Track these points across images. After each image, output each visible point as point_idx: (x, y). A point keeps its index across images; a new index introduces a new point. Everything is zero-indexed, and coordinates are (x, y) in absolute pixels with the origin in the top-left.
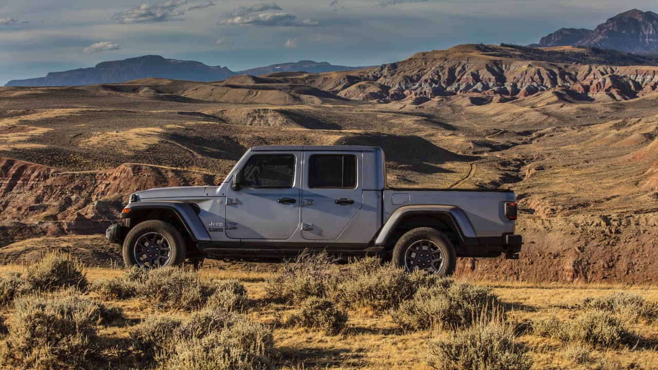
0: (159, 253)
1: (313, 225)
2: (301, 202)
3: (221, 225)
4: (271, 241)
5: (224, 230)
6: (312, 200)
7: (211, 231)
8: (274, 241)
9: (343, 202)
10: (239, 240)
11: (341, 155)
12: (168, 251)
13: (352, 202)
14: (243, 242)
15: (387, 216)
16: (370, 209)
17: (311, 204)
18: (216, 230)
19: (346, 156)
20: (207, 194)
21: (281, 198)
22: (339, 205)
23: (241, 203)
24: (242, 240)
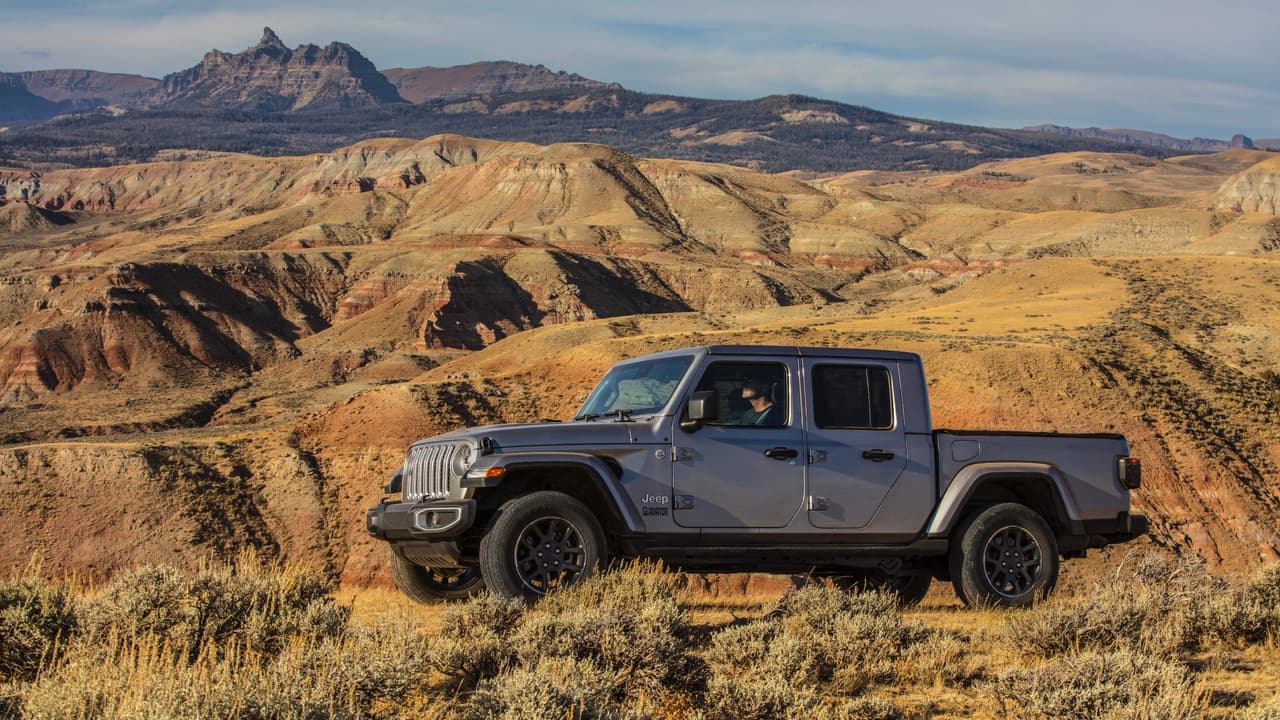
0: (561, 559)
1: (828, 499)
2: (806, 455)
3: (665, 500)
4: (756, 531)
5: (670, 511)
6: (824, 453)
7: (645, 514)
8: (762, 531)
9: (876, 456)
10: (698, 531)
11: (863, 367)
12: (575, 556)
13: (890, 456)
14: (704, 534)
15: (947, 483)
16: (918, 468)
17: (824, 459)
18: (655, 511)
19: (872, 369)
20: (636, 440)
21: (772, 447)
22: (869, 462)
23: (701, 458)
24: (704, 531)
